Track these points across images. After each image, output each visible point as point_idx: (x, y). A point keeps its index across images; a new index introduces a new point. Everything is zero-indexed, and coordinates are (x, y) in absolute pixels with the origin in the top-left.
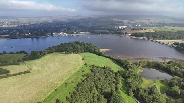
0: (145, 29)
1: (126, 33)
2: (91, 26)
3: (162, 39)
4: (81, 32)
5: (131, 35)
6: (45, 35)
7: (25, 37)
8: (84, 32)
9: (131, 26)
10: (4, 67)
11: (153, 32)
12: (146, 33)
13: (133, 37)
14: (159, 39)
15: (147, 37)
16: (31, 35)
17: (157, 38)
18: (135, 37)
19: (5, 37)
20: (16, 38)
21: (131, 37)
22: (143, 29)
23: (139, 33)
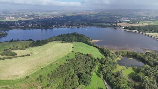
0: (139, 23)
1: (120, 26)
2: (93, 19)
3: (153, 32)
4: (81, 25)
5: (124, 28)
6: (52, 26)
7: (37, 28)
8: (84, 24)
9: (129, 20)
10: (14, 51)
11: (145, 26)
12: (138, 27)
13: (126, 30)
14: (150, 33)
15: (138, 30)
16: (41, 27)
17: (147, 31)
18: (127, 30)
19: (22, 28)
20: (29, 28)
21: (124, 29)
22: (137, 23)
23: (131, 26)
